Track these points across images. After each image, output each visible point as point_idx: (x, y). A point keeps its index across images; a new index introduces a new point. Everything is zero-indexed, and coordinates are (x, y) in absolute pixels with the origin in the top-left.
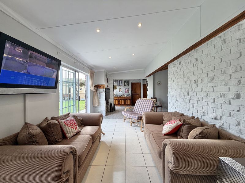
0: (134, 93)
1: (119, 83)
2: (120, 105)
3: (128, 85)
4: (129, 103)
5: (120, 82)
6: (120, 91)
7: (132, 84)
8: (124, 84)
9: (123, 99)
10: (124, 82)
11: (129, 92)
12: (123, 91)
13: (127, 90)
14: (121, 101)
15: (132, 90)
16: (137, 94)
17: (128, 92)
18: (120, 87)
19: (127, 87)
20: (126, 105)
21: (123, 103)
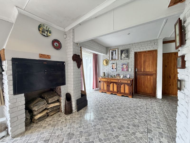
0: (141, 71)
1: (112, 55)
2: (111, 92)
3: (128, 57)
4: (127, 91)
5: (114, 53)
6: (113, 68)
7: (136, 54)
8: (120, 56)
9: (116, 83)
10: (120, 52)
11: (130, 70)
12: (118, 69)
13: (125, 66)
14: (111, 85)
15: (135, 67)
16: (148, 75)
17: (128, 70)
18: (113, 62)
19: (126, 61)
20: (120, 93)
21: (115, 90)
